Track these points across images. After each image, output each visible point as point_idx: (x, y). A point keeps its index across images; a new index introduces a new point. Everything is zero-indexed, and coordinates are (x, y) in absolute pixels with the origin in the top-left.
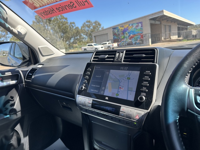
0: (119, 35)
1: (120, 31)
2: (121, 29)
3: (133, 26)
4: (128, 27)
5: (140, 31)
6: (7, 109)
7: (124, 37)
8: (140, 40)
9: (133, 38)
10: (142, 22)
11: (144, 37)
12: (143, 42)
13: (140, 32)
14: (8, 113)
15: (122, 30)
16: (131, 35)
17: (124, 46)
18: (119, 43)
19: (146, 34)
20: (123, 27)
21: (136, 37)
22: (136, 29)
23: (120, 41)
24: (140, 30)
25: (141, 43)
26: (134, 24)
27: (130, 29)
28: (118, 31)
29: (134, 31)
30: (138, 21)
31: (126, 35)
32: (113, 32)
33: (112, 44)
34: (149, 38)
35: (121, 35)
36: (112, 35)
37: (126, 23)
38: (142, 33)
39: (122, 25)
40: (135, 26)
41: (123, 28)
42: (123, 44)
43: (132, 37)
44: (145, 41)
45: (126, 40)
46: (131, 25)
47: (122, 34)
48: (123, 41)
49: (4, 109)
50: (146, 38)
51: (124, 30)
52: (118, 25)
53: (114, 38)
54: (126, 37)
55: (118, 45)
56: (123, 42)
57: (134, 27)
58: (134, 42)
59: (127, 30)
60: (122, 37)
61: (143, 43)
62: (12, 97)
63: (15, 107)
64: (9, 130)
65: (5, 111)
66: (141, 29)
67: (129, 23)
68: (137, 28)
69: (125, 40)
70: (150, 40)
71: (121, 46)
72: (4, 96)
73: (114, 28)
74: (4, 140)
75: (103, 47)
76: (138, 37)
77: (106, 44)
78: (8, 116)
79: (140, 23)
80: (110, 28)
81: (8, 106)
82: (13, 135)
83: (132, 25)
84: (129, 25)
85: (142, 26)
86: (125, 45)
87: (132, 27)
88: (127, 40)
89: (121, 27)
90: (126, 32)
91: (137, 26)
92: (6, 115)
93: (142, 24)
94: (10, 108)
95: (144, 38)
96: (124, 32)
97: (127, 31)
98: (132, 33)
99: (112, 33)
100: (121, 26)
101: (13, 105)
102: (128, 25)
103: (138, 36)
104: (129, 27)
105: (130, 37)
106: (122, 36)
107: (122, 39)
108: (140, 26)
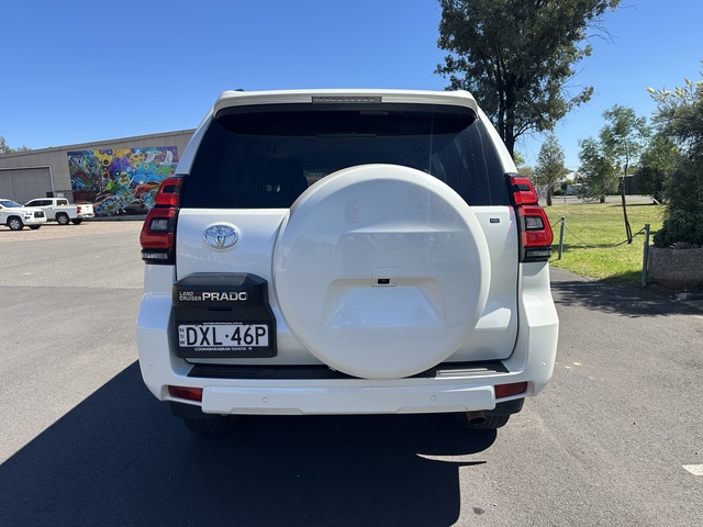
0: (97, 177)
1: (99, 165)
2: (105, 157)
3: (146, 156)
4: (128, 156)
7: (114, 191)
9: (149, 194)
10: (176, 148)
15: (106, 162)
16: (141, 183)
17: (116, 214)
20: (109, 153)
22: (158, 166)
23: (100, 199)
24: (171, 169)
26: (149, 149)
27: (137, 163)
28: (91, 164)
29: (151, 173)
30: (162, 143)
31: (123, 181)
32: (70, 165)
33: (75, 207)
35: (103, 178)
36: (68, 175)
37: (122, 141)
39: (106, 146)
40: (152, 155)
41: (110, 159)
42: (113, 210)
43: (141, 190)
46: (138, 152)
47: (106, 176)
48: (112, 200)
51: (113, 163)
52: (92, 145)
53: (74, 187)
54: (123, 189)
56: (110, 203)
57: (148, 161)
58: (149, 206)
59: (127, 164)
60: (109, 188)
66: (172, 167)
67: (132, 145)
68: (161, 163)
69: (118, 198)
71: (105, 215)
73: (75, 153)
75: (42, 215)
77: (50, 203)
79: (169, 148)
80: (60, 150)
83: (144, 151)
84: (133, 151)
85: (175, 160)
86: (121, 212)
87: (143, 157)
88: (126, 196)
89: (102, 153)
90: (123, 173)
91: (161, 158)
93: (175, 154)
96: (113, 170)
97: (124, 170)
98: (144, 176)
99: (66, 167)
100: (102, 148)
102: (127, 151)
104: (132, 156)
105: (137, 187)
106: (107, 181)
107: (107, 192)
108: (171, 159)
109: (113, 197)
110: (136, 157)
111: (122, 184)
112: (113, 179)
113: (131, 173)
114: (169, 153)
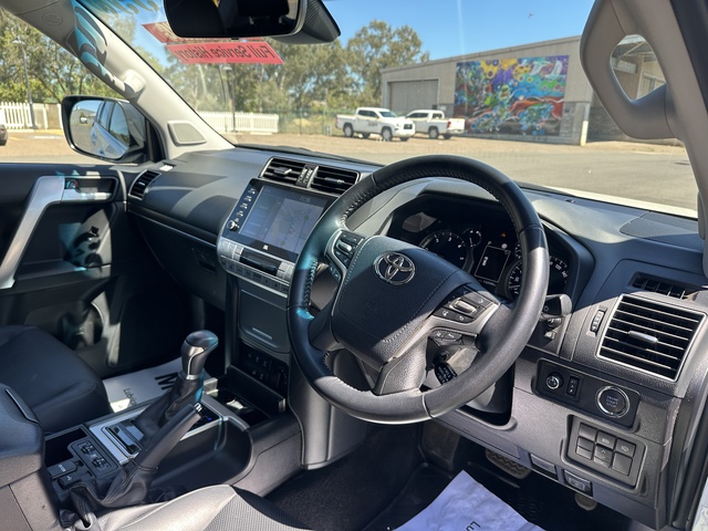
0: (478, 90)
1: (483, 77)
2: (487, 69)
3: (532, 67)
4: (513, 67)
5: (554, 89)
6: (82, 252)
7: (494, 103)
8: (547, 122)
9: (527, 111)
10: (567, 57)
11: (567, 111)
12: (558, 128)
13: (555, 92)
14: (83, 262)
15: (490, 73)
16: (521, 98)
17: (488, 132)
18: (471, 121)
19: (574, 103)
20: (495, 63)
21: (536, 108)
22: (543, 79)
23: (477, 115)
24: (557, 83)
25: (553, 131)
26: (536, 59)
27: (521, 75)
28: (476, 76)
29: (534, 87)
30: (552, 52)
31: (503, 96)
32: (457, 76)
33: (446, 121)
34: (583, 120)
35: (484, 92)
36: (453, 88)
37: (510, 51)
38: (562, 97)
39: (493, 57)
40: (539, 66)
41: (495, 70)
42: (487, 127)
43: (522, 106)
44: (567, 128)
45: (499, 113)
46: (524, 62)
47: (487, 90)
48: (488, 116)
49: (74, 252)
50: (572, 119)
51: (496, 76)
52: (480, 55)
53: (456, 101)
54: (502, 103)
55: (467, 126)
56: (486, 120)
57: (534, 72)
58: (526, 125)
59: (511, 77)
60: (488, 102)
61: (557, 134)
62: (95, 230)
63: (99, 251)
64: (80, 304)
65: (77, 255)
66: (559, 80)
67: (519, 55)
68: (547, 76)
69: (494, 114)
70: (586, 125)
71: (478, 132)
72: (78, 225)
73: (464, 64)
74: (65, 323)
75: (410, 127)
76: (544, 109)
77: (425, 115)
78: (83, 269)
79: (560, 58)
80: (450, 60)
81: (85, 246)
82: (85, 317)
83: (531, 62)
84: (520, 61)
85: (564, 72)
86: (494, 130)
87: (528, 69)
88: (503, 112)
89: (488, 63)
90: (505, 86)
91: (547, 70)
92: (79, 265)
93: (565, 64)
94: (88, 252)
95: (565, 115)
96: (496, 83)
97: (507, 83)
98: (525, 90)
99: (453, 78)
100: (489, 58)
101: (95, 246)
102: (514, 61)
103: (545, 106)
104: (517, 68)
105: (517, 102)
106: (487, 95)
107: (486, 107)
108: (559, 71)
109: (489, 113)
110: (522, 68)
111: (501, 99)
112: (493, 92)
113: (512, 86)
114: (559, 64)
